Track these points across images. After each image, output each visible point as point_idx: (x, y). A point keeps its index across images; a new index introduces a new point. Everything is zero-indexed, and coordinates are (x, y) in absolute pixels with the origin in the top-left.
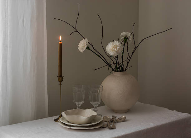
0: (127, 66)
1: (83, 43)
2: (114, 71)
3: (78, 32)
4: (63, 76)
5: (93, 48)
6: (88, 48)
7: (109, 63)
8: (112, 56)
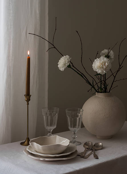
0: (111, 87)
1: (63, 60)
2: (97, 92)
3: (55, 48)
4: (31, 95)
5: (73, 66)
6: (69, 66)
7: (92, 84)
8: (99, 74)
